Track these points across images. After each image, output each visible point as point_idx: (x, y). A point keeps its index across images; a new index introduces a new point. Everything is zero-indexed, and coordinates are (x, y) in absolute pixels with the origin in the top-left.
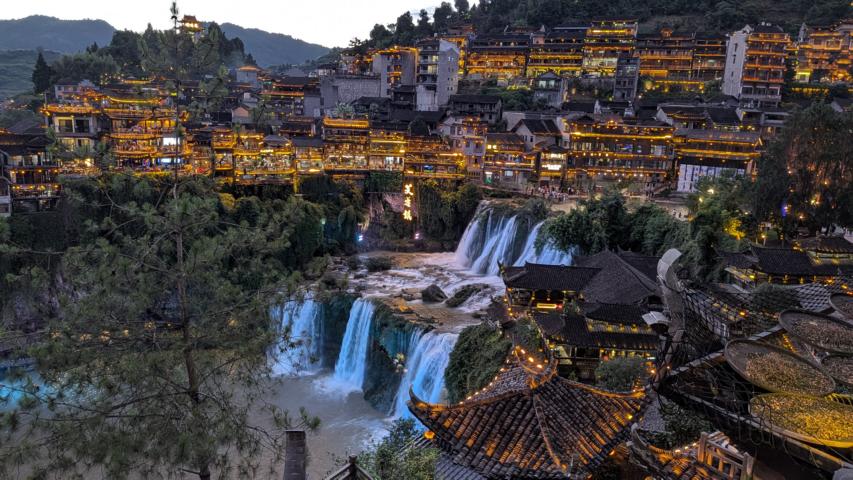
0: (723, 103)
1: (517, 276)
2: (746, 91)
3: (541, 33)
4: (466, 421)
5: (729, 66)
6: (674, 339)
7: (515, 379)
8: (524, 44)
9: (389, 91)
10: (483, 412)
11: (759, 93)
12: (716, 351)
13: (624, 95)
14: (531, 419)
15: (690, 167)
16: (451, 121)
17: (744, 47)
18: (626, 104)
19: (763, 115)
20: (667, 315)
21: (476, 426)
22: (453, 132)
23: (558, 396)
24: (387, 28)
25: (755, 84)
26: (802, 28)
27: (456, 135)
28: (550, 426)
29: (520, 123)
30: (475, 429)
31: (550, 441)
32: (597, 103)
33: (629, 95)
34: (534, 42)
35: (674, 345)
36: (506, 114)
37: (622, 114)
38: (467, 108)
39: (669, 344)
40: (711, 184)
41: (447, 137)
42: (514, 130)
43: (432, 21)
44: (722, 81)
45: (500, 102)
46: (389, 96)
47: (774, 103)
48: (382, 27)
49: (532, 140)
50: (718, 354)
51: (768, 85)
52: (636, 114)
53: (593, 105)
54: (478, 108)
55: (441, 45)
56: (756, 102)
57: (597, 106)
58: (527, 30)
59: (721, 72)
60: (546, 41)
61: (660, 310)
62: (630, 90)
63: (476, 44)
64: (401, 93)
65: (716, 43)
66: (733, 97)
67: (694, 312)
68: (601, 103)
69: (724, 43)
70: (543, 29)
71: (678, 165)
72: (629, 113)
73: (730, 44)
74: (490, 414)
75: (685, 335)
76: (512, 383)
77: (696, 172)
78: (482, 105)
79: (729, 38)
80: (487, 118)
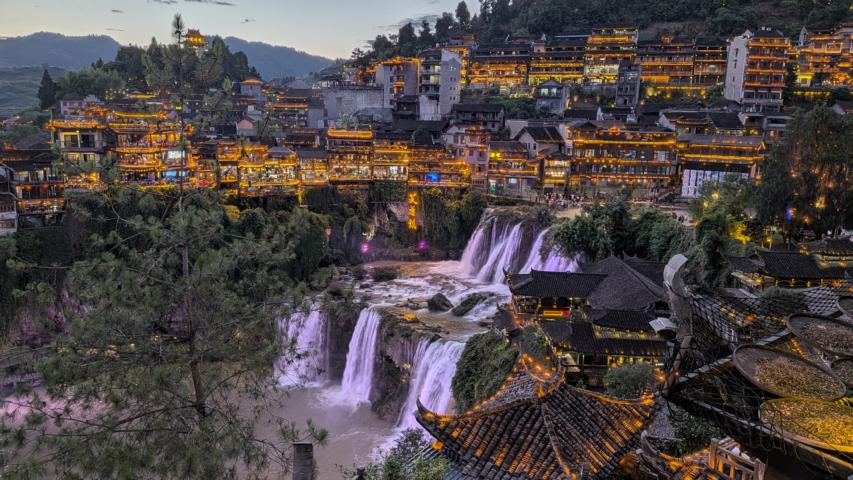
0: (725, 108)
1: (523, 283)
2: (748, 96)
3: (542, 42)
4: (475, 430)
5: (730, 70)
6: (682, 346)
7: (523, 388)
8: (526, 52)
9: (391, 102)
10: (491, 422)
11: (761, 97)
12: (724, 357)
13: (625, 101)
14: (540, 428)
15: (693, 172)
16: (454, 130)
17: (744, 51)
18: (628, 111)
19: (765, 120)
20: (675, 321)
21: (484, 436)
22: (456, 141)
23: (566, 404)
24: (389, 39)
25: (756, 88)
26: (802, 33)
27: (459, 144)
28: (559, 435)
29: (523, 131)
30: (483, 438)
31: (559, 449)
32: (599, 109)
33: (631, 101)
34: (536, 51)
35: (682, 351)
36: (509, 122)
37: (624, 121)
38: (469, 116)
39: (676, 351)
40: (716, 189)
41: (451, 146)
42: (517, 138)
43: (433, 31)
44: (724, 86)
45: (502, 111)
46: (392, 107)
47: (776, 107)
48: (384, 38)
49: (535, 148)
50: (727, 360)
51: (770, 89)
52: (639, 120)
53: (596, 112)
54: (481, 116)
55: (443, 56)
56: (758, 106)
57: (600, 113)
58: (528, 38)
59: (723, 77)
60: (547, 50)
61: (668, 316)
62: (631, 97)
63: (478, 53)
64: (404, 103)
65: (716, 49)
66: (735, 102)
67: (701, 318)
68: (603, 110)
69: (724, 49)
70: (544, 38)
71: (682, 171)
72: (631, 119)
73: (731, 50)
74: (499, 424)
75: (693, 341)
76: (520, 392)
77: (699, 177)
78: (485, 113)
79: (729, 44)
80: (489, 126)
